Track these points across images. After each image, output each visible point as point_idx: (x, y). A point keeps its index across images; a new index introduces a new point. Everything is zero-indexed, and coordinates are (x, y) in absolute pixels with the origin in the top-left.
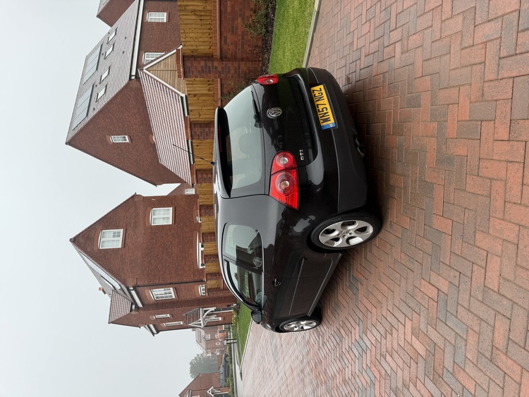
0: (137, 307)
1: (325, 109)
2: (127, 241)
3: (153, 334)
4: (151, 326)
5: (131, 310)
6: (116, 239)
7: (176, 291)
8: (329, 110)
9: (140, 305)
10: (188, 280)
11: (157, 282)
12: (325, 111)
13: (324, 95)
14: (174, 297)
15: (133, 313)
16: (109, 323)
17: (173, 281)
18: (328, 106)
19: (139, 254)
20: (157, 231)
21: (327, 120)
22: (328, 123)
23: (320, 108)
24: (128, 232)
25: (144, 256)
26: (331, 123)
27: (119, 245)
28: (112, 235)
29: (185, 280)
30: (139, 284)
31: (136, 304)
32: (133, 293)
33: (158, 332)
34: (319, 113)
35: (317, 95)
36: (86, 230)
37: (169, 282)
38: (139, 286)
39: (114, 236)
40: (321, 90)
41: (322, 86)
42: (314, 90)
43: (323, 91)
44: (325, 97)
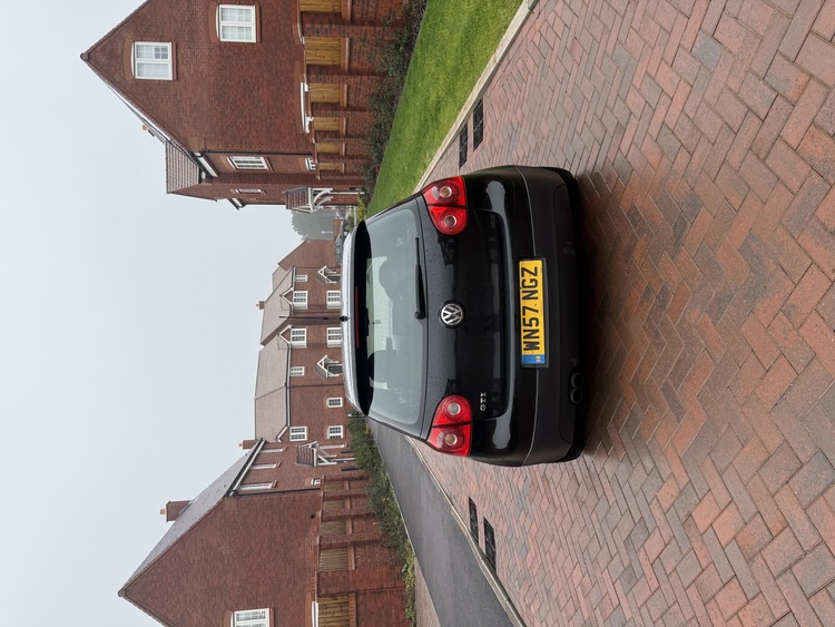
0: (209, 176)
1: (534, 322)
2: (182, 68)
3: (237, 207)
4: (235, 200)
5: (200, 180)
6: (161, 61)
7: (269, 161)
8: (541, 327)
9: (214, 174)
10: (288, 151)
11: (238, 148)
12: (534, 327)
13: (540, 288)
14: (266, 167)
15: (204, 184)
16: (168, 193)
17: (264, 150)
18: (540, 316)
19: (205, 96)
20: (230, 53)
21: (533, 346)
22: (535, 352)
23: (529, 315)
24: (181, 51)
25: (212, 99)
26: (538, 355)
27: (167, 74)
28: (153, 52)
29: (282, 150)
30: (208, 148)
31: (207, 173)
32: (202, 160)
33: (244, 205)
34: (523, 328)
35: (527, 283)
36: (106, 38)
37: (257, 149)
38: (209, 152)
39: (157, 56)
40: (535, 274)
41: (538, 264)
42: (524, 269)
43: (539, 278)
44: (540, 295)
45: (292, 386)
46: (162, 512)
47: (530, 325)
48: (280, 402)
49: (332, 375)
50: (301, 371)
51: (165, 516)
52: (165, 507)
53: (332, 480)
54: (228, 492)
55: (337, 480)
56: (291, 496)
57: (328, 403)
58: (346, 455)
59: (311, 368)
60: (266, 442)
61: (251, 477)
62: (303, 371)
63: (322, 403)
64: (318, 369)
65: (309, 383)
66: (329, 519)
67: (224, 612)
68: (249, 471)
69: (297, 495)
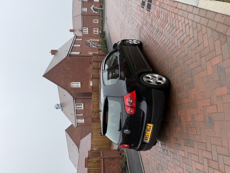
8: (149, 137)
18: (150, 135)
23: (147, 134)
26: (148, 141)
35: (148, 128)
40: (151, 127)
41: (152, 125)
42: (148, 125)
43: (151, 128)
44: (151, 131)
45: (83, 15)
46: (50, 52)
47: (147, 136)
48: (80, 19)
49: (95, 12)
50: (85, 10)
51: (51, 53)
52: (51, 51)
53: (95, 55)
54: (68, 55)
55: (97, 55)
56: (85, 57)
57: (94, 21)
58: (99, 44)
59: (89, 9)
60: (77, 36)
61: (73, 49)
62: (86, 10)
63: (92, 21)
64: (91, 9)
65: (88, 14)
66: (95, 69)
67: (69, 82)
68: (73, 46)
69: (86, 58)
